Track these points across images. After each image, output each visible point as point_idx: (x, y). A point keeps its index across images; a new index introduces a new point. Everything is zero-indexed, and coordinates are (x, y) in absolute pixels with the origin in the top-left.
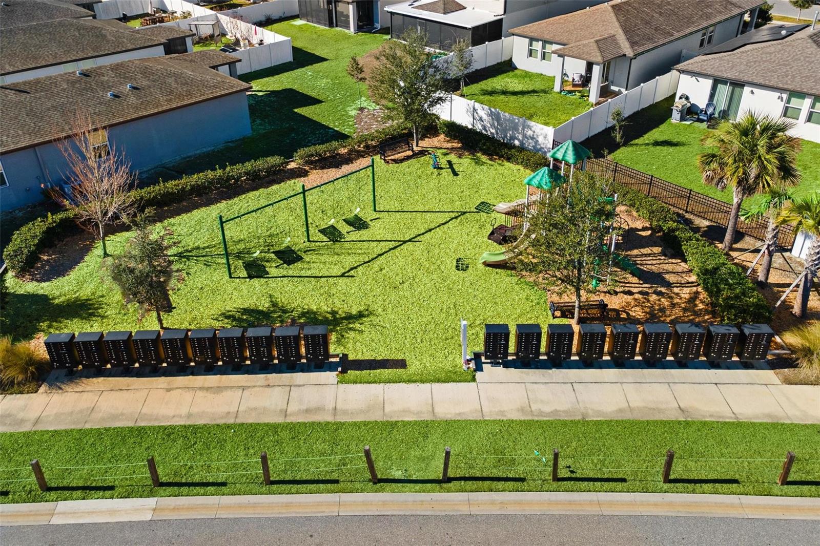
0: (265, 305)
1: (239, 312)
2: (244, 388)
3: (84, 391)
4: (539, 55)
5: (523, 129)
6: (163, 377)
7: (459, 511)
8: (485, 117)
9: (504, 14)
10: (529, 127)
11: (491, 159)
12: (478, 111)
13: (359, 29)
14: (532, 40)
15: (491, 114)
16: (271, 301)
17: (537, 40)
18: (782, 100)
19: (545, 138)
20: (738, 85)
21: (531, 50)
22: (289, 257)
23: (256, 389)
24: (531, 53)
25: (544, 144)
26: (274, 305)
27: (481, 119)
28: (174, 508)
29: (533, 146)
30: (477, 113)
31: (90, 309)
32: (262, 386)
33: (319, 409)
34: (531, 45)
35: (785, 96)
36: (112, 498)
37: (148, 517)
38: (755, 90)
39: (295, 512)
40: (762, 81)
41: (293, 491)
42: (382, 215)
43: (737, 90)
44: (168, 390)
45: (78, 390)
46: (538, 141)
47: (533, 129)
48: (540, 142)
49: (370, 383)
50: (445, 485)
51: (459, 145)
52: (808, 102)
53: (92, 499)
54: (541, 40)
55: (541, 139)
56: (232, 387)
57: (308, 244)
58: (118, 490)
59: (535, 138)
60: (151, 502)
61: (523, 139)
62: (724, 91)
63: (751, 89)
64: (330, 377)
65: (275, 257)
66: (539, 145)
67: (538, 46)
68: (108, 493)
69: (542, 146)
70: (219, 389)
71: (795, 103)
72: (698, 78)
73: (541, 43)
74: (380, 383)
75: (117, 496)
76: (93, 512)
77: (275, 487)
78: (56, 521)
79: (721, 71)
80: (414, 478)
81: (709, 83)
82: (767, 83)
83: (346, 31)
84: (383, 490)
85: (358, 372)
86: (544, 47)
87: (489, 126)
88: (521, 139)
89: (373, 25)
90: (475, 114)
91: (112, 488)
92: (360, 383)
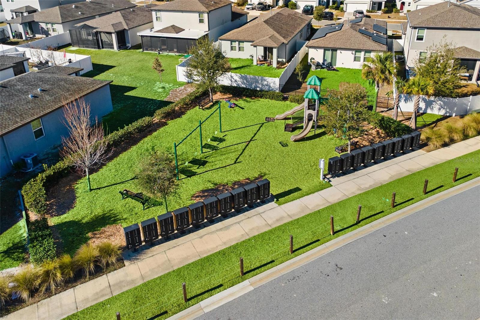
0: (210, 186)
1: (200, 193)
2: (239, 223)
3: (154, 255)
4: (237, 48)
5: (262, 81)
6: (191, 234)
7: (372, 231)
8: (238, 79)
9: (209, 31)
10: (265, 80)
11: (252, 99)
12: (234, 77)
13: (120, 48)
14: (232, 41)
15: (242, 77)
16: (212, 183)
17: (235, 41)
18: (353, 54)
19: (274, 83)
20: (334, 50)
21: (232, 47)
22: (200, 162)
23: (244, 221)
24: (232, 48)
25: (273, 87)
26: (216, 184)
27: (236, 81)
28: (260, 280)
29: (268, 89)
30: (233, 78)
31: (111, 218)
32: (246, 219)
33: (282, 218)
34: (231, 44)
35: (354, 52)
36: (225, 289)
37: (252, 288)
38: (342, 51)
39: (313, 258)
40: (344, 47)
41: (305, 251)
42: (226, 133)
43: (334, 52)
44: (201, 237)
45: (149, 256)
46: (270, 86)
47: (267, 80)
48: (271, 86)
49: (292, 201)
50: (359, 224)
51: (231, 96)
52: (363, 53)
53: (215, 294)
54: (237, 41)
55: (272, 85)
56: (232, 225)
57: (203, 154)
58: (225, 286)
59: (268, 85)
60: (246, 282)
61: (262, 87)
62: (329, 53)
63: (340, 51)
64: (273, 204)
65: (192, 165)
66: (271, 88)
67: (236, 44)
68: (221, 288)
69: (273, 88)
70: (227, 228)
71: (358, 54)
72: (317, 50)
73: (237, 43)
74: (297, 199)
75: (227, 287)
76: (222, 299)
77: (296, 253)
78: (207, 310)
79: (326, 45)
80: (345, 227)
81: (322, 51)
82: (346, 47)
83: (112, 50)
84: (339, 236)
85: (284, 198)
86: (239, 44)
87: (241, 83)
88: (261, 87)
89: (126, 45)
90: (232, 79)
91: (221, 285)
92: (289, 202)
